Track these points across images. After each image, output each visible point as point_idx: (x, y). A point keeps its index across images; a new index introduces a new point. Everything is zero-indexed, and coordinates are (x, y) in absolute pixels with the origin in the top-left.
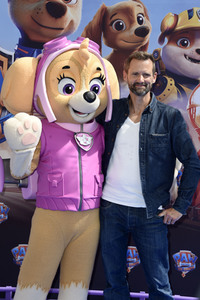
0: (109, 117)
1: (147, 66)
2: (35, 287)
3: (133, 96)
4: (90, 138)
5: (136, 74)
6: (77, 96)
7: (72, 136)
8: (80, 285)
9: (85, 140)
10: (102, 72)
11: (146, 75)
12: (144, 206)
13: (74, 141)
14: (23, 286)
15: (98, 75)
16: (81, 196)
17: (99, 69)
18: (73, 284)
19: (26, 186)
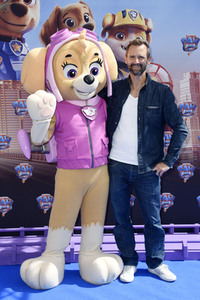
0: (110, 93)
1: (141, 50)
2: (62, 228)
3: (132, 76)
4: (94, 110)
5: (133, 57)
6: (80, 78)
7: (80, 110)
8: (98, 224)
9: (90, 112)
10: (100, 56)
11: (141, 57)
13: (82, 114)
14: (54, 228)
15: (96, 59)
16: (92, 156)
17: (96, 54)
18: (92, 224)
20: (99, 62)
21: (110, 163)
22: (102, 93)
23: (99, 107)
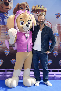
0: (34, 30)
3: (40, 25)
4: (29, 35)
5: (40, 19)
6: (25, 25)
7: (24, 34)
8: (29, 68)
9: (27, 35)
10: (31, 19)
12: (41, 51)
13: (25, 36)
14: (16, 70)
15: (30, 19)
17: (30, 18)
18: (27, 68)
19: (14, 47)
20: (30, 20)
21: (33, 50)
22: (31, 29)
23: (30, 33)
